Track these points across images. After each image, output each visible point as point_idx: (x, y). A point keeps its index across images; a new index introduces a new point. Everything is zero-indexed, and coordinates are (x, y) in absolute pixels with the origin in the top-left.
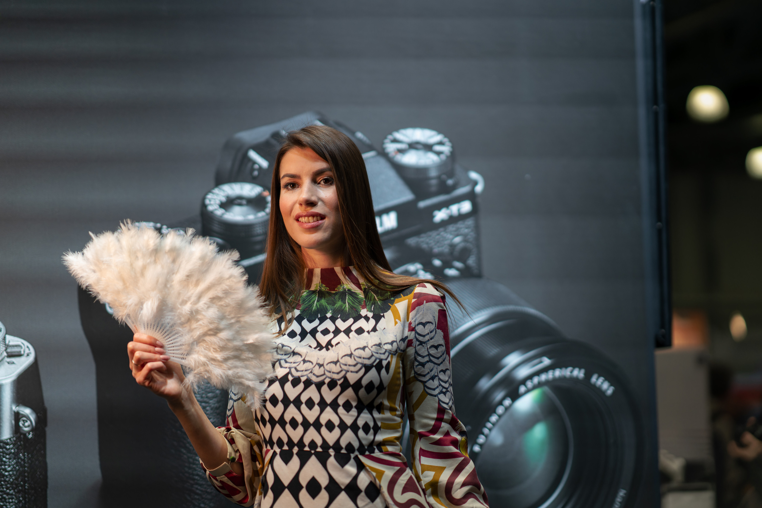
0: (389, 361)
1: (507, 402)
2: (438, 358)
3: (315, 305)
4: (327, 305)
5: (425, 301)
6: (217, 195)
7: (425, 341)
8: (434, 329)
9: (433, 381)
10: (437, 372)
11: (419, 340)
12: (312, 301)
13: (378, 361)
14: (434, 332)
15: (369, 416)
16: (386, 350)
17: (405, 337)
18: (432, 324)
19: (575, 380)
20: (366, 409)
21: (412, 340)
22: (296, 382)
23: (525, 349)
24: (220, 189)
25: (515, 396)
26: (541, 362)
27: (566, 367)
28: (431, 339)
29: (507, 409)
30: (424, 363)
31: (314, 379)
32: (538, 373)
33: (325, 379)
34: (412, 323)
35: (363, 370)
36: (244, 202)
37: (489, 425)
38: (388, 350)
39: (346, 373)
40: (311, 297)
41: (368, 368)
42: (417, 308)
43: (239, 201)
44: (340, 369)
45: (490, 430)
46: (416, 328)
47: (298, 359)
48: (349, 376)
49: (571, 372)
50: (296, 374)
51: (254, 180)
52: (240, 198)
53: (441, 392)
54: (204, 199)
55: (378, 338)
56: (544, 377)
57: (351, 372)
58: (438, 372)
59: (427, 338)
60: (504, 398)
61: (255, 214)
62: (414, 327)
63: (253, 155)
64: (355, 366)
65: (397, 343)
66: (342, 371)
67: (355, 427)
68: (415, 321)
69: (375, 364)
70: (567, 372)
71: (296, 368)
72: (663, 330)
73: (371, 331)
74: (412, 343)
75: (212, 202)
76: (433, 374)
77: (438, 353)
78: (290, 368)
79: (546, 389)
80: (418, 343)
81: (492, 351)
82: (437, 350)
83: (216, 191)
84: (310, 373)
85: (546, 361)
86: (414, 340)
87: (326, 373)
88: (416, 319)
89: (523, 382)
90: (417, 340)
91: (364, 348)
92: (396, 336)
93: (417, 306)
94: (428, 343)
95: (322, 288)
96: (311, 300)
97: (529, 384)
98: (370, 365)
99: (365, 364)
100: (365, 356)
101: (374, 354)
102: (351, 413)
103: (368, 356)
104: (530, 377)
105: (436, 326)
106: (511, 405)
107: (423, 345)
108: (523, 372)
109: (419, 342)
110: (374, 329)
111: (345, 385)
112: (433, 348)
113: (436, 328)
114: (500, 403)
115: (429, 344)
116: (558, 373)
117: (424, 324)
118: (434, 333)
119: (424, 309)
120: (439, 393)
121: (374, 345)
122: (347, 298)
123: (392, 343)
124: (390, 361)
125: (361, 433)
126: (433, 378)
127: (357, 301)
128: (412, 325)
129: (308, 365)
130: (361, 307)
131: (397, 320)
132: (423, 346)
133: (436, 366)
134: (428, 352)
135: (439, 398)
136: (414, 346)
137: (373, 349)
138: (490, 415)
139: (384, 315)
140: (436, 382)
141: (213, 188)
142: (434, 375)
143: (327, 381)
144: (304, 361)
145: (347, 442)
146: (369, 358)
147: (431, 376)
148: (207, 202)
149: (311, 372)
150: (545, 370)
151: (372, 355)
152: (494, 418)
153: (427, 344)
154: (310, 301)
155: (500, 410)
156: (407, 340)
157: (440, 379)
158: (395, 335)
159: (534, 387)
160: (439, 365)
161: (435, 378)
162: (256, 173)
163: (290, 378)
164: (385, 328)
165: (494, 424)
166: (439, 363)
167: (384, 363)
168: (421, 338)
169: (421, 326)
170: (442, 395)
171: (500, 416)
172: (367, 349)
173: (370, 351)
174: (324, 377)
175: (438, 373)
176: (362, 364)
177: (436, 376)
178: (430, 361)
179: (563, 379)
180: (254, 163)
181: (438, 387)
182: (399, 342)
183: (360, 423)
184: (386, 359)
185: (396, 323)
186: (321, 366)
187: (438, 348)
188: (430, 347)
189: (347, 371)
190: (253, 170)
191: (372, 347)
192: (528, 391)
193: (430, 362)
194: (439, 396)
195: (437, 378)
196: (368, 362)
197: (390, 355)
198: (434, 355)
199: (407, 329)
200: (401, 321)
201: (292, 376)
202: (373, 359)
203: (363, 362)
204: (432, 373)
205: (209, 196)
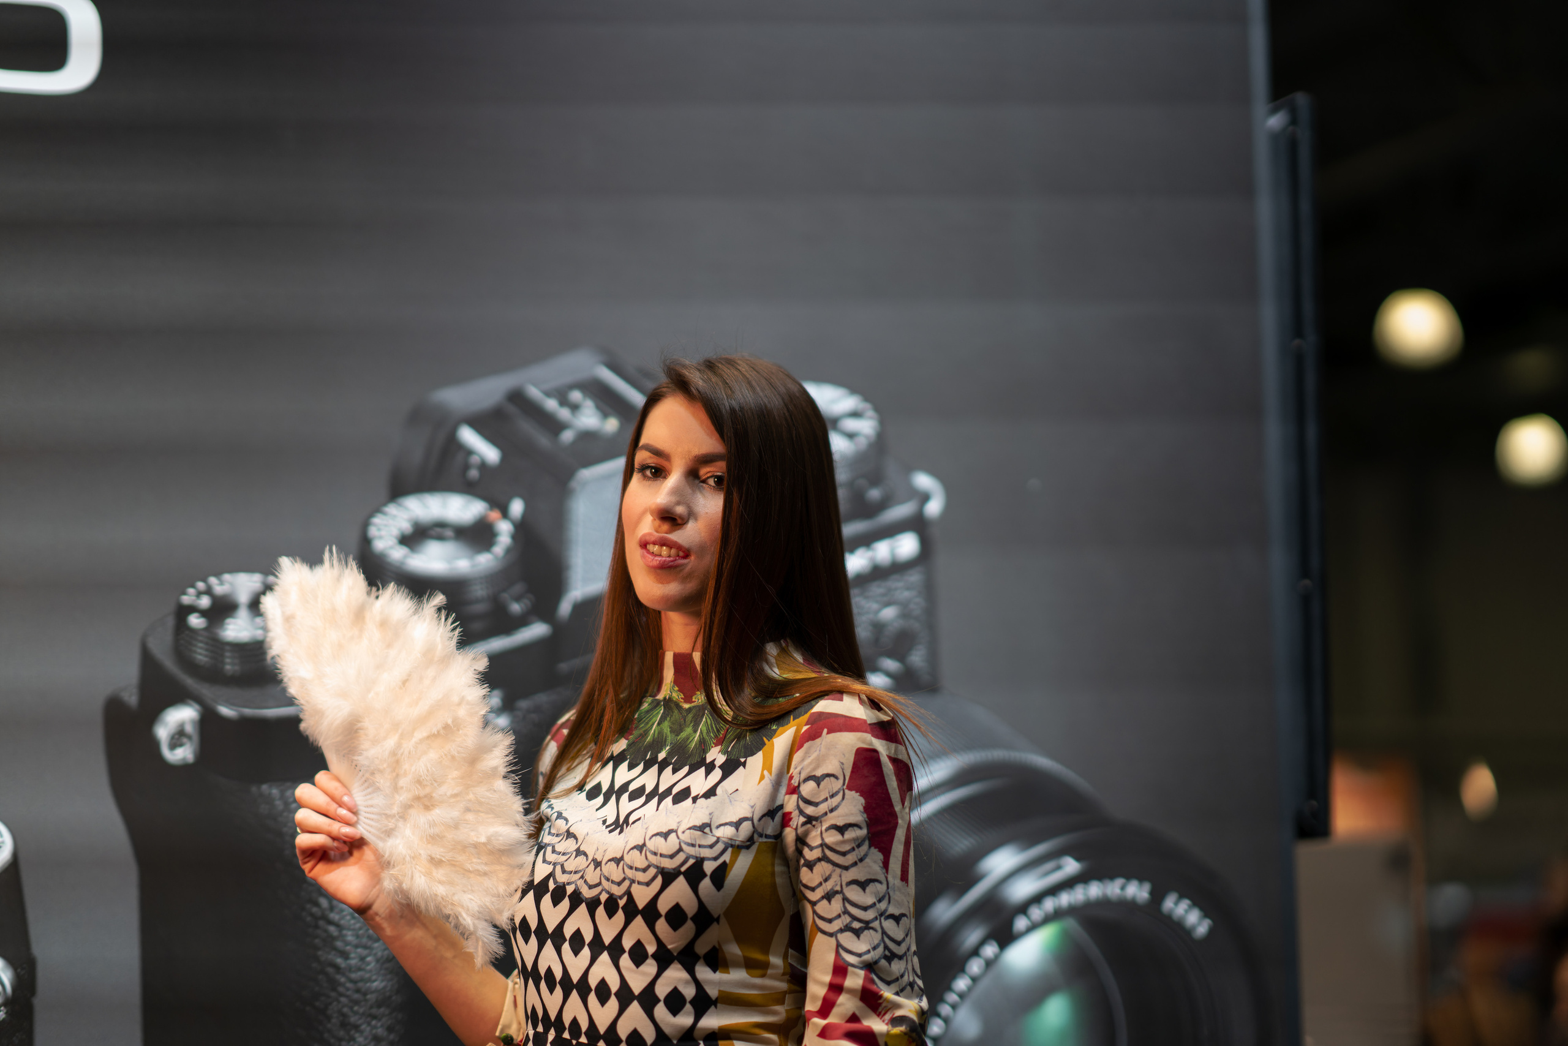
0: (724, 863)
1: (990, 950)
2: (844, 854)
3: (652, 731)
4: (669, 733)
5: (825, 731)
6: (394, 517)
7: (817, 815)
8: (839, 789)
9: (829, 901)
10: (839, 884)
11: (804, 813)
12: (651, 723)
13: (691, 861)
14: (841, 794)
15: (684, 975)
16: (718, 838)
17: (777, 807)
18: (837, 778)
19: (1128, 905)
20: (676, 961)
21: (790, 813)
22: (558, 896)
23: (1027, 840)
24: (400, 505)
25: (1005, 937)
26: (1059, 868)
27: (1112, 877)
28: (832, 811)
29: (989, 964)
30: (811, 863)
31: (587, 893)
32: (1053, 891)
33: (600, 893)
34: (793, 777)
35: (659, 880)
36: (449, 533)
37: (952, 997)
38: (723, 839)
39: (630, 886)
40: (652, 714)
41: (668, 877)
42: (806, 745)
43: (438, 530)
44: (623, 876)
45: (954, 1007)
46: (802, 788)
47: (570, 845)
48: (636, 890)
49: (1123, 888)
50: (562, 878)
51: (469, 488)
52: (441, 525)
53: (847, 928)
54: (366, 525)
55: (708, 813)
56: (1065, 899)
57: (639, 883)
58: (844, 884)
59: (823, 807)
60: (983, 943)
61: (471, 558)
62: (796, 784)
63: (469, 436)
64: (645, 870)
65: (753, 824)
66: (624, 879)
67: (648, 999)
68: (800, 773)
69: (683, 869)
70: (1113, 889)
71: (562, 866)
72: (1314, 803)
73: (702, 797)
74: (791, 819)
75: (383, 533)
76: (829, 888)
77: (844, 842)
78: (555, 864)
79: (1071, 923)
80: (802, 819)
81: (959, 843)
82: (843, 835)
83: (391, 509)
84: (580, 879)
85: (1071, 866)
86: (795, 814)
87: (604, 881)
88: (802, 769)
89: (1023, 908)
90: (801, 812)
91: (665, 835)
92: (752, 807)
93: (808, 741)
94: (823, 819)
95: (673, 693)
96: (650, 720)
97: (1036, 913)
98: (672, 871)
99: (663, 868)
100: (665, 852)
101: (684, 847)
102: (643, 968)
103: (670, 853)
104: (1037, 899)
105: (844, 784)
106: (997, 957)
107: (814, 823)
108: (1023, 888)
109: (805, 817)
110: (711, 793)
111: (631, 911)
112: (833, 832)
113: (845, 787)
114: (975, 952)
115: (825, 821)
116: (1094, 890)
117: (818, 780)
118: (839, 797)
119: (822, 746)
120: (841, 931)
121: (690, 828)
122: (704, 719)
123: (737, 825)
124: (728, 861)
125: (660, 1011)
126: (829, 897)
127: (716, 727)
128: (793, 781)
129: (581, 862)
130: (715, 742)
131: (766, 772)
132: (814, 826)
133: (838, 870)
134: (823, 839)
135: (837, 941)
136: (794, 827)
137: (686, 837)
138: (954, 977)
139: (745, 762)
140: (836, 905)
141: (385, 504)
142: (832, 889)
143: (604, 897)
144: (579, 852)
145: (632, 1029)
146: (672, 856)
147: (826, 892)
148: (373, 531)
149: (582, 877)
150: (1068, 884)
151: (680, 850)
152: (961, 984)
153: (821, 822)
154: (647, 723)
155: (975, 966)
156: (780, 814)
157: (845, 899)
158: (753, 804)
159: (1047, 920)
160: (846, 868)
161: (833, 897)
162: (474, 473)
163: (552, 886)
164: (737, 790)
165: (962, 996)
166: (847, 864)
167: (709, 867)
168: (810, 810)
169: (812, 784)
170: (848, 934)
171: (974, 979)
172: (673, 836)
173: (678, 841)
174: (599, 889)
175: (844, 886)
176: (657, 867)
177: (837, 892)
178: (824, 858)
179: (1104, 903)
180: (469, 452)
181: (839, 916)
182: (760, 819)
183: (662, 990)
184: (715, 859)
185: (762, 777)
186: (597, 864)
187: (846, 833)
188: (827, 829)
189: (633, 881)
190: (467, 467)
191: (683, 832)
192: (1033, 927)
193: (824, 860)
194: (839, 935)
195: (839, 897)
196: (669, 864)
197: (730, 850)
198: (834, 847)
199: (783, 790)
200: (771, 774)
201: (555, 882)
202: (681, 857)
203: (659, 865)
204: (828, 886)
205: (377, 520)
